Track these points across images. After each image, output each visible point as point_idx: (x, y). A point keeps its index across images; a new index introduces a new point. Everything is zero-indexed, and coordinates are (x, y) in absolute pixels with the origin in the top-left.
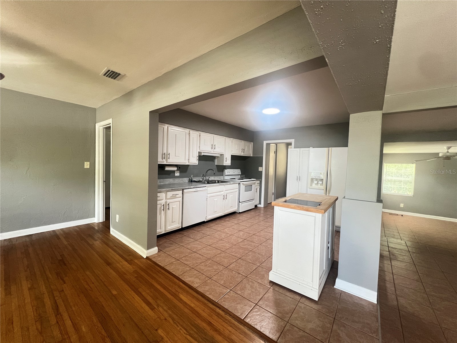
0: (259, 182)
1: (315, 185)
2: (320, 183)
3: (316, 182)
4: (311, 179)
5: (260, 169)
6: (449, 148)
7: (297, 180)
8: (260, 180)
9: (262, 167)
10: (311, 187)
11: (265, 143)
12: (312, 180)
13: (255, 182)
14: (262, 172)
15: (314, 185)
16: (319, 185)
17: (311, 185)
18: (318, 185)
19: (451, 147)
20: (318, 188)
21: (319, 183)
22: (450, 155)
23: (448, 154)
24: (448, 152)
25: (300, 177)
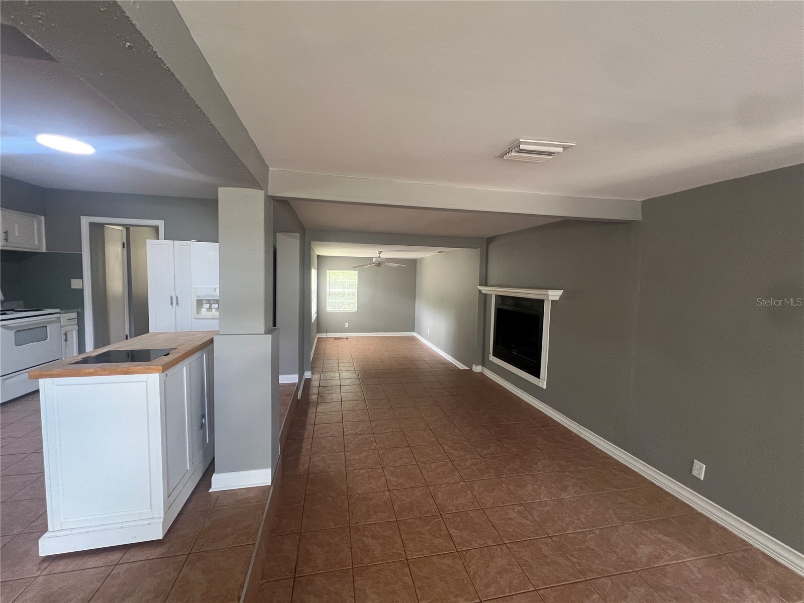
0: (74, 315)
1: (207, 311)
2: (214, 308)
3: (208, 306)
4: (197, 300)
5: (75, 284)
6: (380, 253)
7: (172, 304)
8: (80, 310)
9: (81, 277)
10: (199, 316)
11: (85, 221)
12: (200, 303)
13: (59, 318)
14: (82, 290)
15: (204, 310)
16: (214, 310)
17: (198, 312)
18: (212, 311)
19: (382, 252)
20: (212, 317)
21: (212, 307)
22: (382, 261)
23: (380, 260)
24: (380, 257)
25: (177, 298)
